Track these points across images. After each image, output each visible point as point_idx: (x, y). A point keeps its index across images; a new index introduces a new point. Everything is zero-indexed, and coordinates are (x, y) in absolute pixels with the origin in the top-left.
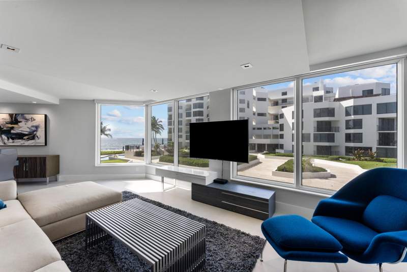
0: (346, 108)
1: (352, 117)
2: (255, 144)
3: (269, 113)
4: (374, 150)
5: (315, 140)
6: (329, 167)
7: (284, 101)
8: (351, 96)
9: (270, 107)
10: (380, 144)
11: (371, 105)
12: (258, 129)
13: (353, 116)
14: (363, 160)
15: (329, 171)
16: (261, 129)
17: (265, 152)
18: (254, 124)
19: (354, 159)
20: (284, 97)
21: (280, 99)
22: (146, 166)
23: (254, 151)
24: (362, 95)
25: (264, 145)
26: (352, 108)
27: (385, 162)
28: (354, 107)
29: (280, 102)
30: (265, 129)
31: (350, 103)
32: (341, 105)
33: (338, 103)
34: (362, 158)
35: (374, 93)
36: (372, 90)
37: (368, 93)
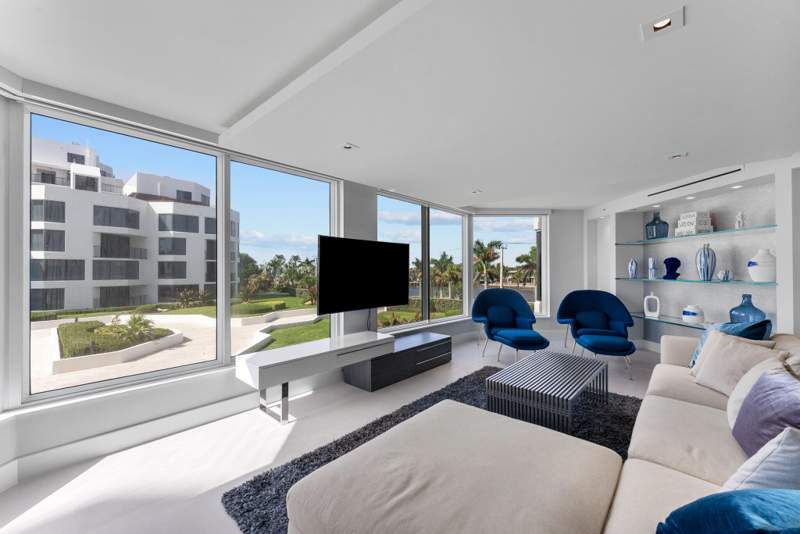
0: (160, 215)
1: (171, 234)
4: (201, 289)
5: (97, 275)
10: (207, 281)
11: (196, 218)
13: (172, 232)
14: (191, 306)
15: (177, 332)
19: (178, 307)
24: (175, 197)
26: (171, 217)
28: (174, 216)
31: (166, 208)
33: (144, 202)
34: (191, 303)
35: (193, 199)
36: (190, 194)
37: (184, 197)
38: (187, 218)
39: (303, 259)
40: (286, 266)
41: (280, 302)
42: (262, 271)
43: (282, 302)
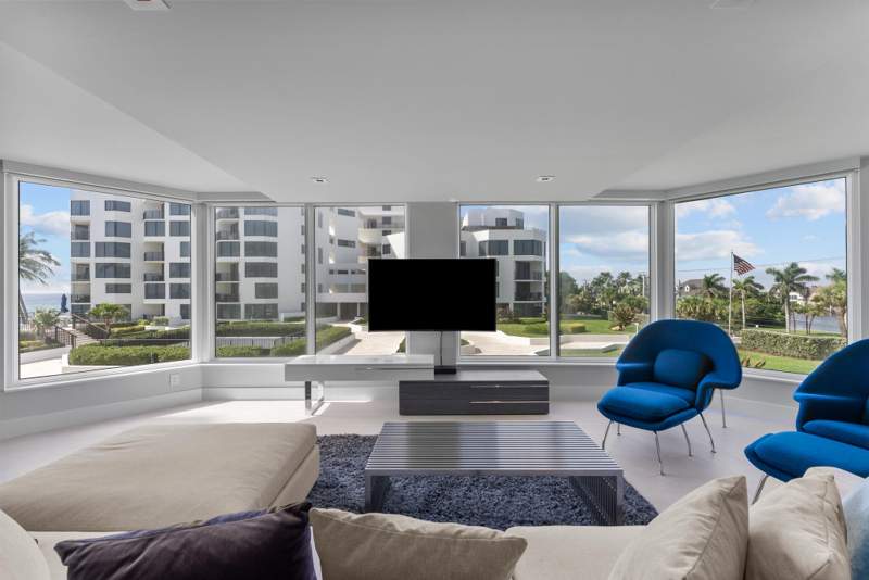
0: (479, 243)
2: (336, 304)
3: (360, 242)
4: (511, 307)
6: (471, 337)
7: (387, 220)
8: (483, 224)
9: (361, 230)
10: (516, 299)
11: (507, 241)
12: (340, 272)
15: (472, 343)
16: (346, 272)
17: (357, 319)
18: (331, 261)
20: (387, 213)
21: (379, 217)
22: (202, 368)
23: (334, 318)
24: (494, 225)
25: (356, 304)
26: (487, 244)
27: (524, 323)
28: (490, 242)
29: (380, 221)
30: (353, 272)
31: (483, 236)
32: (474, 239)
33: (469, 234)
35: (509, 224)
36: (506, 220)
37: (502, 224)
38: (500, 242)
39: (635, 277)
40: (609, 285)
41: (578, 324)
42: (580, 291)
43: (581, 325)
